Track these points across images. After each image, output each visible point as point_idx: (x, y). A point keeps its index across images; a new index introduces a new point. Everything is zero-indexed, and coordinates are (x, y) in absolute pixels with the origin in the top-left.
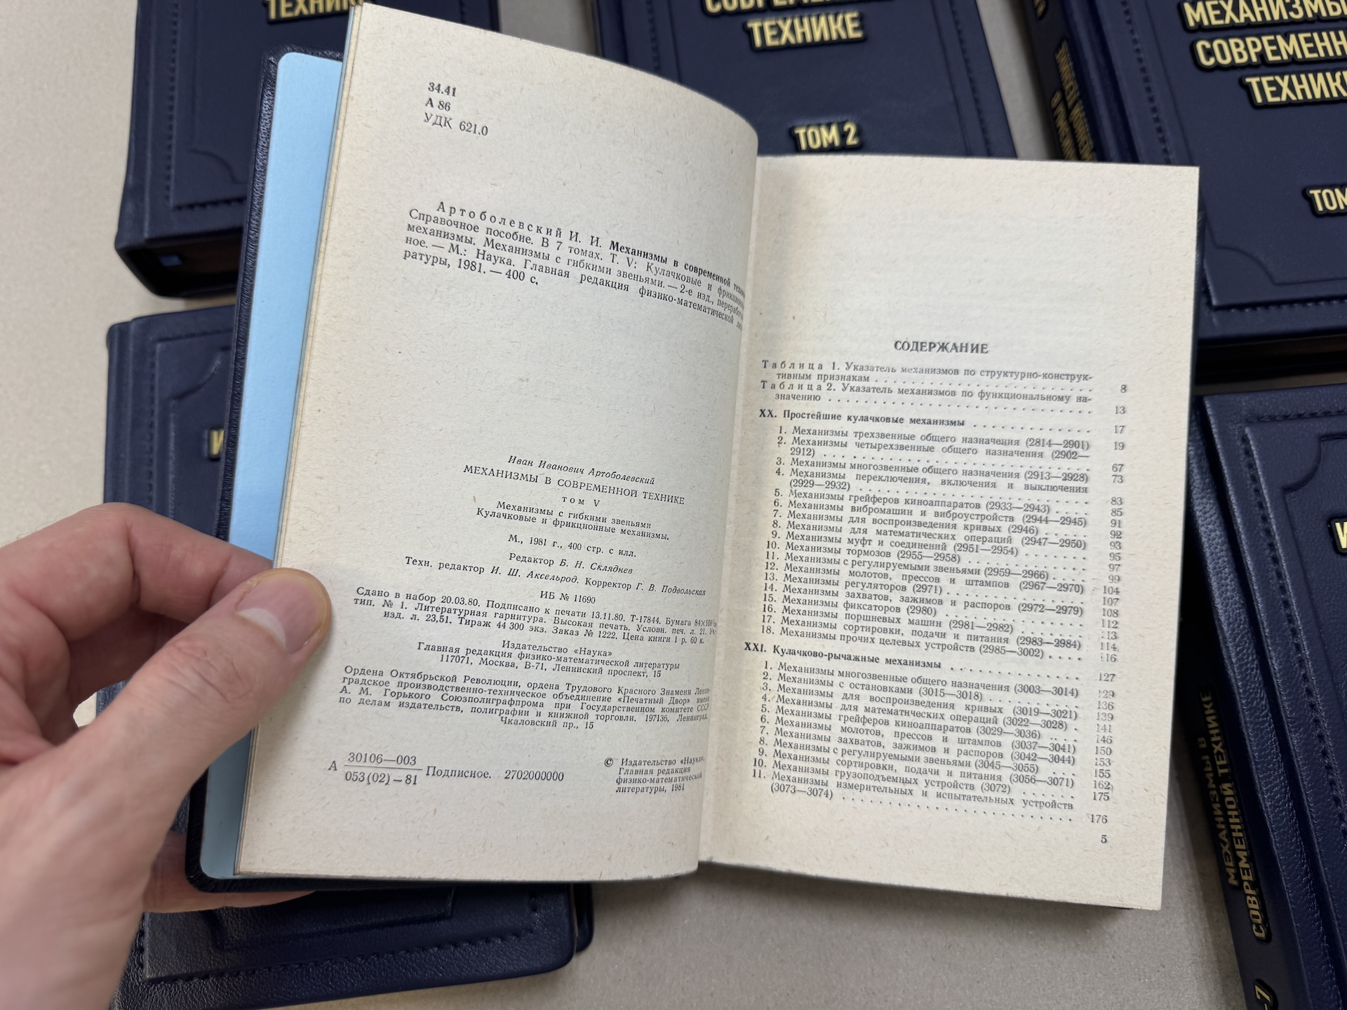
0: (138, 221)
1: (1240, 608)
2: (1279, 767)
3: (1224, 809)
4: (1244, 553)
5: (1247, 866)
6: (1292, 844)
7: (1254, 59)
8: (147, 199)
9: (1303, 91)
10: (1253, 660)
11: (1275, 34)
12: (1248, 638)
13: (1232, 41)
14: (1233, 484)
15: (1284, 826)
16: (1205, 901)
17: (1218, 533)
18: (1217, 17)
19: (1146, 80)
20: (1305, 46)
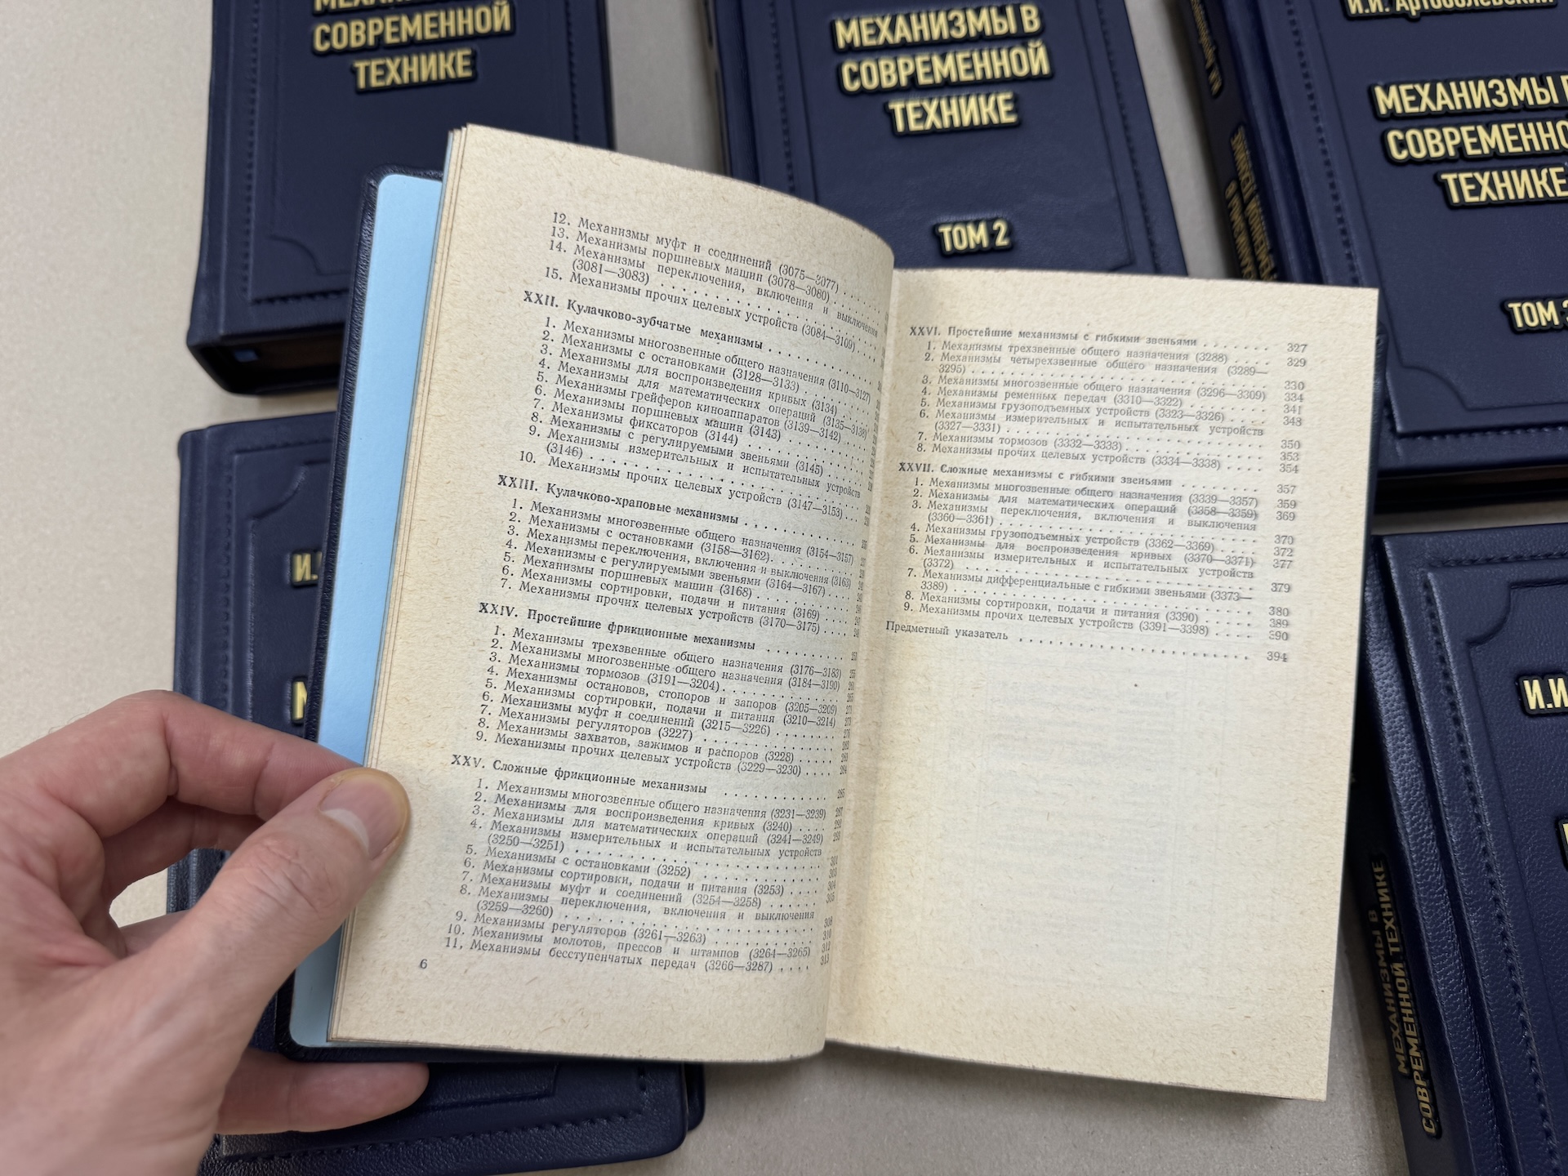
0: (213, 314)
1: (1416, 773)
2: (1454, 949)
3: (1396, 991)
4: (1423, 712)
5: (1418, 1055)
6: (1467, 1033)
7: (1452, 153)
8: (223, 291)
9: (1505, 190)
10: (1429, 831)
11: (1476, 124)
12: (1425, 806)
13: (1428, 132)
14: (1412, 635)
15: (1458, 1014)
16: (1374, 1088)
17: (1395, 688)
18: (1412, 104)
19: (1331, 175)
20: (1509, 138)
